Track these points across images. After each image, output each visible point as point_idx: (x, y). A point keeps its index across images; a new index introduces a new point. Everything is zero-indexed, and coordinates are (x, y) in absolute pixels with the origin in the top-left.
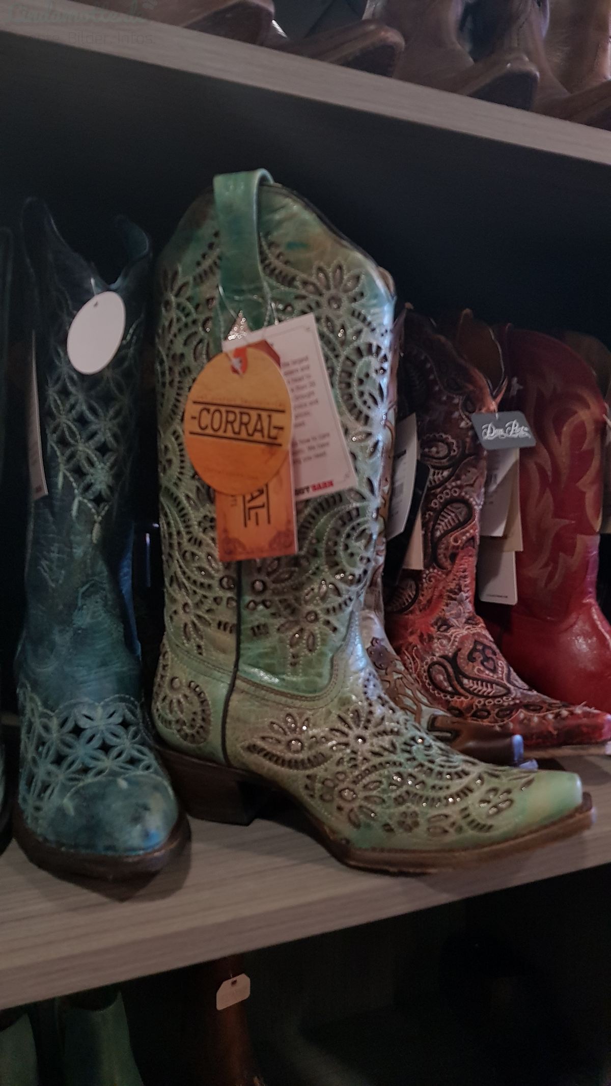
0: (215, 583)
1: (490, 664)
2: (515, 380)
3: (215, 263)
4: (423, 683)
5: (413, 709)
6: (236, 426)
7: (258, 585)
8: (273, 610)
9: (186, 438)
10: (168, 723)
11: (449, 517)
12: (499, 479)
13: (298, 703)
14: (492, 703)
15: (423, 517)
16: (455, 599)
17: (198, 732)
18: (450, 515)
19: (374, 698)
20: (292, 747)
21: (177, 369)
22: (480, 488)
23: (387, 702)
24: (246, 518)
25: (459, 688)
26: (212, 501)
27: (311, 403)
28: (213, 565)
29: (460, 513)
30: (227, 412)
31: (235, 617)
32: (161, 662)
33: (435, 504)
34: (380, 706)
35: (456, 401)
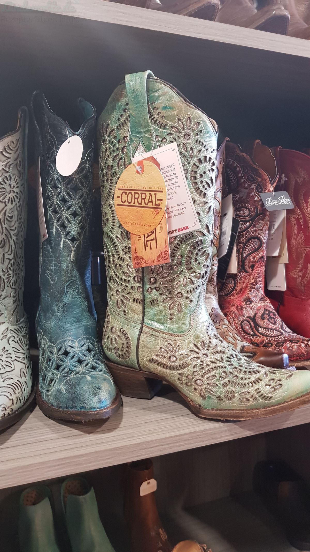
0: (131, 280)
1: (272, 321)
2: (283, 175)
3: (127, 118)
4: (238, 330)
5: (233, 342)
6: (139, 200)
7: (153, 280)
8: (160, 292)
9: (115, 208)
10: (110, 349)
11: (250, 246)
12: (276, 227)
13: (174, 338)
14: (274, 339)
15: (237, 247)
16: (254, 288)
17: (125, 354)
18: (250, 245)
19: (212, 336)
20: (171, 360)
21: (110, 173)
22: (266, 231)
23: (218, 337)
24: (146, 246)
25: (256, 332)
26: (129, 238)
27: (176, 188)
28: (130, 270)
29: (256, 244)
30: (135, 193)
31: (142, 296)
32: (106, 320)
33: (243, 240)
34: (215, 339)
35: (252, 187)
